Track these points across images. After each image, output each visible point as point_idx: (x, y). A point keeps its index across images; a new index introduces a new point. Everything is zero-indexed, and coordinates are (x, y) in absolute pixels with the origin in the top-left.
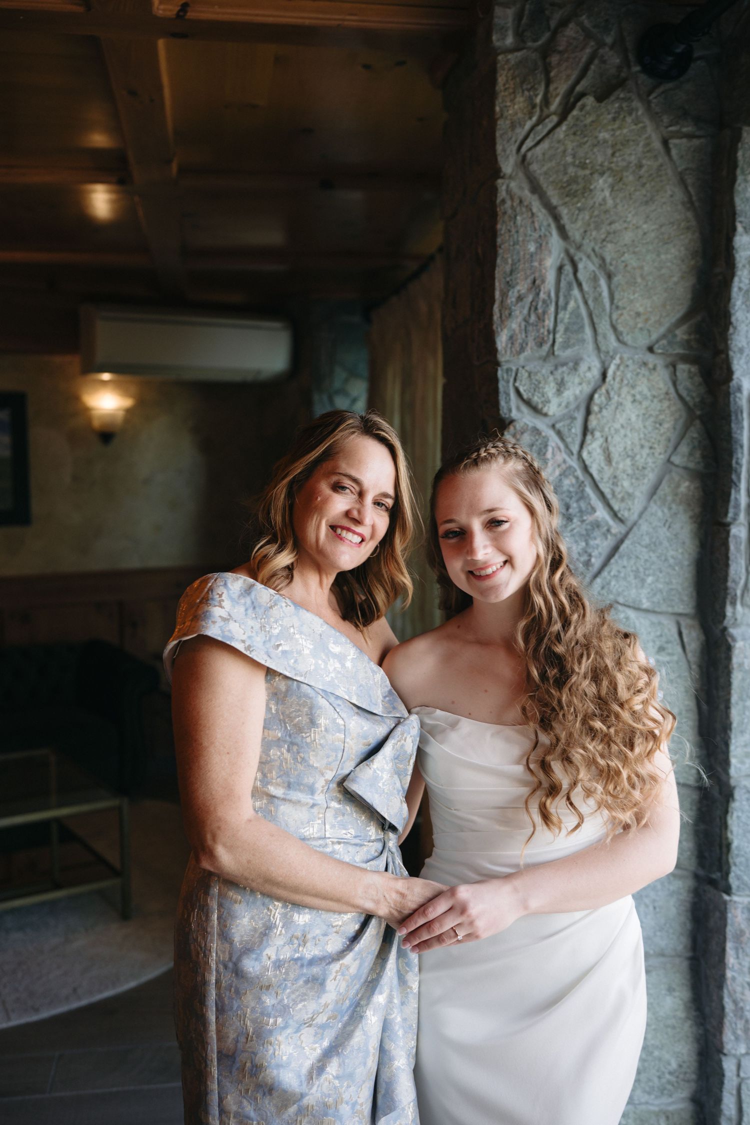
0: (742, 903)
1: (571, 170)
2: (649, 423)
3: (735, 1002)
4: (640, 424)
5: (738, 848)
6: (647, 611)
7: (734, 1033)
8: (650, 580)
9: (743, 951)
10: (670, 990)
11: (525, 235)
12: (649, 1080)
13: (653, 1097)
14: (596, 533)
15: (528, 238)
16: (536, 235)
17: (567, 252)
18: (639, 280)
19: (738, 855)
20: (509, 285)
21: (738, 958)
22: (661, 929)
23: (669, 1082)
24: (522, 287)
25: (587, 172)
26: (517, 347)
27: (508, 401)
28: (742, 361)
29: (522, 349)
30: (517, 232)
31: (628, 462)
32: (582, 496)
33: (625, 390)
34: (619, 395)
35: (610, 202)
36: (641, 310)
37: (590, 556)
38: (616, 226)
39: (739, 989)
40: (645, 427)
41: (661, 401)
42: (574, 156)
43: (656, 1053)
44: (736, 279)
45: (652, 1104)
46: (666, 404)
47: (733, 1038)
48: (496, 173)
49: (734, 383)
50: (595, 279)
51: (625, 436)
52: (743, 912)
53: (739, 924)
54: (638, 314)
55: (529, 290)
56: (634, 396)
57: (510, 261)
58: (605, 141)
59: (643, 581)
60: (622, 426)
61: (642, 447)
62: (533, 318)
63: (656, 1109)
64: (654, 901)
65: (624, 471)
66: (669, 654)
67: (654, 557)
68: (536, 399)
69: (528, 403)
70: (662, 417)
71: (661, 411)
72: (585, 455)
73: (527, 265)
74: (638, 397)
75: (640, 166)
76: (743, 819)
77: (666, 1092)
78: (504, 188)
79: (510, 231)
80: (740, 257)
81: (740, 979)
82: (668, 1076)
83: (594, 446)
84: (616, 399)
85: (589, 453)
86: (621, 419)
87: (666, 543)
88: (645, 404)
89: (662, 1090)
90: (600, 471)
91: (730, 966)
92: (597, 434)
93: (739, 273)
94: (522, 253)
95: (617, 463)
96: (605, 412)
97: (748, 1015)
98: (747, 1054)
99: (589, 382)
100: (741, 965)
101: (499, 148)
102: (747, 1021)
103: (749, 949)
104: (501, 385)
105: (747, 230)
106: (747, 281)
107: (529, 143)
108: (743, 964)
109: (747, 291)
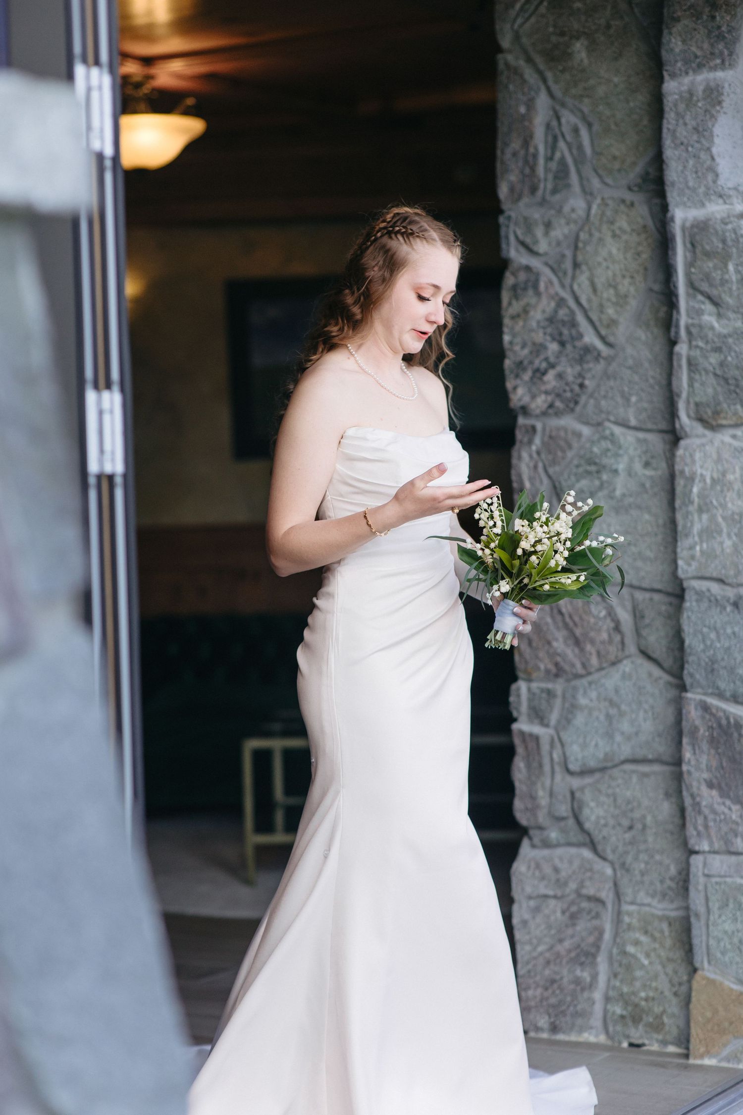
0: (695, 700)
1: (554, 39)
2: (629, 255)
3: (693, 796)
4: (621, 256)
5: (690, 646)
6: (636, 429)
7: (696, 829)
8: (634, 399)
9: (699, 748)
11: (517, 100)
12: (652, 883)
13: (656, 900)
14: (589, 357)
15: (519, 102)
16: (525, 99)
17: (554, 109)
18: (613, 127)
19: (690, 654)
20: (506, 144)
21: (695, 753)
22: (660, 735)
23: (670, 888)
24: (516, 144)
25: (566, 38)
26: (515, 196)
27: (508, 244)
28: (675, 194)
29: (520, 198)
30: (511, 98)
31: (612, 291)
32: (573, 324)
33: (605, 228)
34: (600, 231)
35: (586, 61)
36: (617, 153)
37: (584, 378)
38: (592, 82)
39: (695, 784)
40: (626, 259)
41: (639, 234)
42: (555, 26)
43: (658, 857)
44: (665, 121)
45: (655, 908)
46: (643, 236)
47: (695, 833)
48: (496, 49)
49: (669, 214)
50: (576, 130)
51: (608, 268)
52: (696, 709)
53: (693, 721)
54: (615, 158)
55: (521, 146)
56: (613, 231)
57: (505, 124)
58: (579, 9)
59: (628, 400)
60: (605, 260)
61: (624, 277)
62: (527, 171)
63: (660, 913)
64: (652, 707)
65: (609, 300)
66: (655, 469)
67: (636, 378)
68: (528, 240)
69: (523, 244)
70: (640, 248)
71: (639, 244)
72: (576, 287)
73: (519, 126)
74: (618, 232)
75: (608, 26)
76: (693, 618)
77: (667, 897)
78: (502, 60)
79: (504, 98)
80: (668, 101)
81: (696, 774)
82: (668, 882)
83: (583, 278)
84: (597, 235)
85: (579, 285)
86: (604, 253)
87: (647, 365)
88: (625, 237)
89: (664, 895)
90: (589, 300)
91: (686, 760)
92: (584, 267)
93: (666, 115)
94: (515, 115)
95: (602, 293)
96: (588, 248)
97: (706, 811)
98: (710, 852)
99: (575, 222)
100: (698, 760)
101: (497, 27)
102: (706, 818)
103: (705, 746)
104: (503, 232)
105: (673, 76)
106: (674, 122)
107: (519, 21)
108: (700, 760)
109: (674, 131)
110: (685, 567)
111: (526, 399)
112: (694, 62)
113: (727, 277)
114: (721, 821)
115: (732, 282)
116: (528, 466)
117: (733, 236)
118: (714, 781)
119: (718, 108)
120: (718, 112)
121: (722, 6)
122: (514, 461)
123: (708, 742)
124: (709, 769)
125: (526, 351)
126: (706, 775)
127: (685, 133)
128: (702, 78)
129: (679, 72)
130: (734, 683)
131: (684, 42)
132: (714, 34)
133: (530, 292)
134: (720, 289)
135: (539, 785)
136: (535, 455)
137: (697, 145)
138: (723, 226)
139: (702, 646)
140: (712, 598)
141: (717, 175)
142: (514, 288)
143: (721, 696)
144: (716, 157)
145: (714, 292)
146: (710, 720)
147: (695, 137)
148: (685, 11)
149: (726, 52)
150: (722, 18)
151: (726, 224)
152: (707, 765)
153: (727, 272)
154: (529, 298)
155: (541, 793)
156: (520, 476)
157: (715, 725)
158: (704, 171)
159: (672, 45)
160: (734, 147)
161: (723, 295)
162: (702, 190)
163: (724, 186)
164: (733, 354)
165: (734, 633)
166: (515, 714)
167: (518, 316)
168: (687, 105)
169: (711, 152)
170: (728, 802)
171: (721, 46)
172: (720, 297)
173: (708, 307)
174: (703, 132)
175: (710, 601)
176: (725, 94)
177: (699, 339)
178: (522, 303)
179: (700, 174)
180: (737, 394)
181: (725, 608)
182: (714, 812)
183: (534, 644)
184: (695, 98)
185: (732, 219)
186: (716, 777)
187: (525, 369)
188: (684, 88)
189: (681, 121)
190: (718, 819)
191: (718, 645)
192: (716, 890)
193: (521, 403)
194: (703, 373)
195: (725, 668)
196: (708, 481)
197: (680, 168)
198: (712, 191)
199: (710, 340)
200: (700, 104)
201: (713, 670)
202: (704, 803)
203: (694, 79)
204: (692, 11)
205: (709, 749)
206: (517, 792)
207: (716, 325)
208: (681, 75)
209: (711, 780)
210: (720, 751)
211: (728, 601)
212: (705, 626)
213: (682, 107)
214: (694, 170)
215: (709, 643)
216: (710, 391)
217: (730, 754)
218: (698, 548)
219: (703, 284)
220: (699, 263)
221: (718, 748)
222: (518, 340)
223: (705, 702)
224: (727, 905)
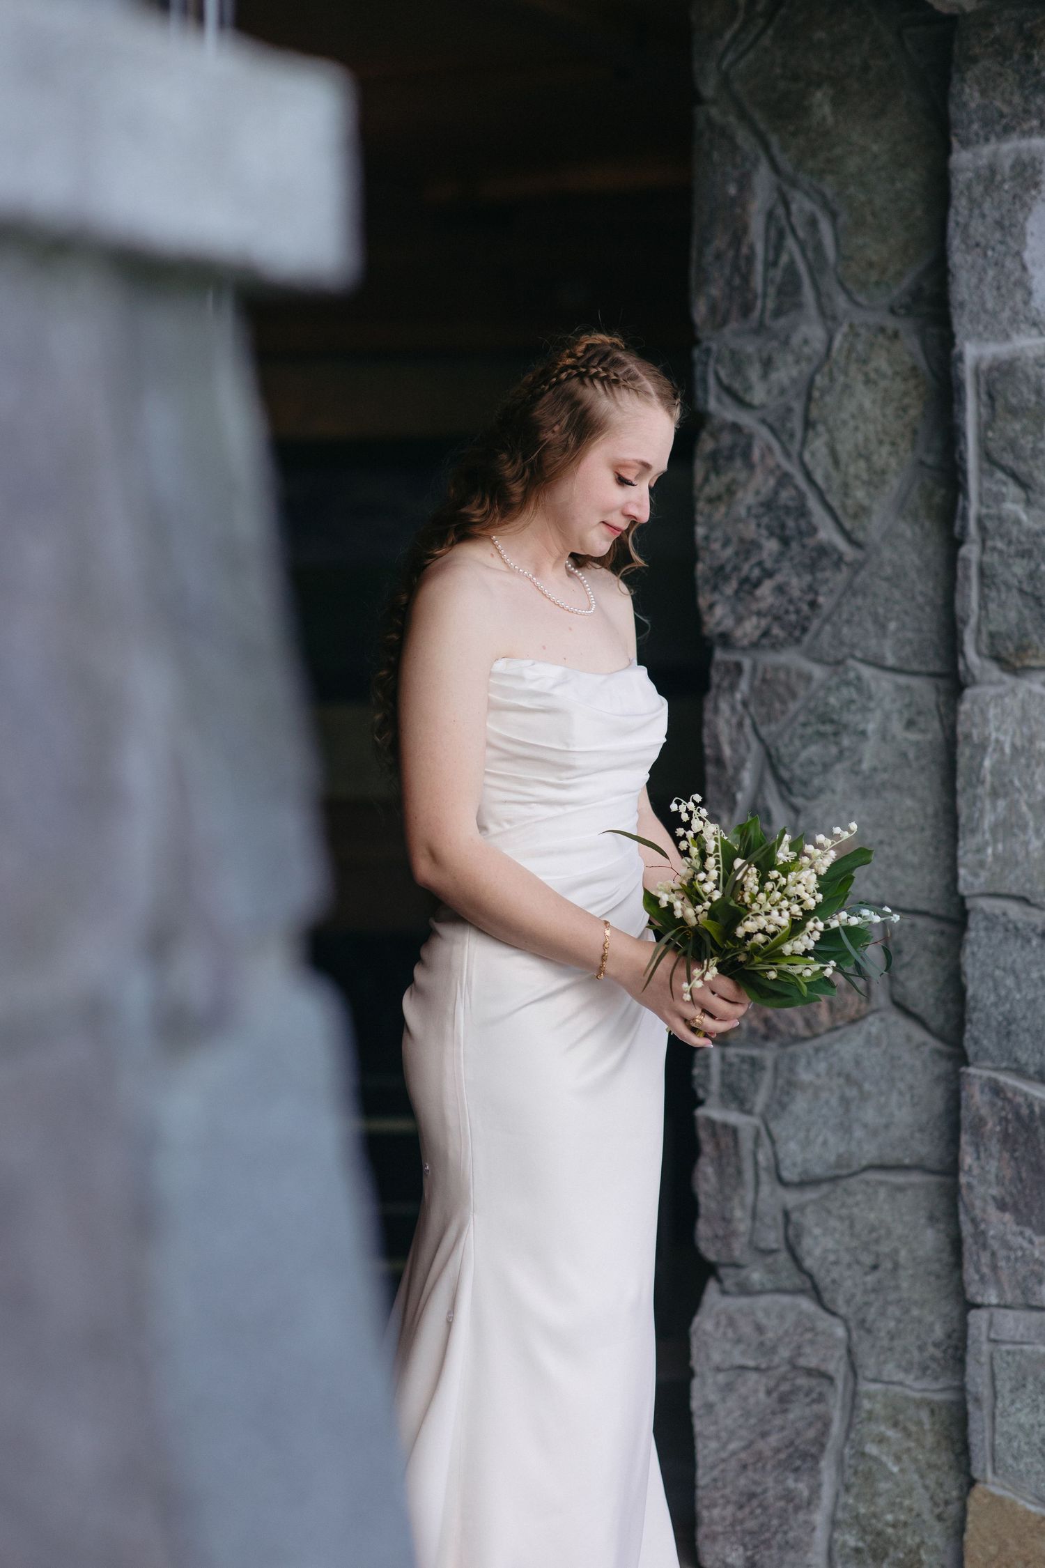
0: (980, 1077)
1: (782, 85)
2: (889, 411)
3: (974, 1221)
4: (878, 412)
5: (974, 997)
6: (894, 670)
7: (978, 1271)
8: (892, 626)
9: (986, 1150)
10: (932, 1219)
11: (724, 174)
12: (906, 1351)
13: (912, 1377)
14: (825, 562)
15: (727, 178)
16: (736, 173)
17: (779, 190)
18: (869, 218)
19: (975, 1009)
21: (978, 1158)
22: (921, 1130)
23: (933, 1358)
24: (720, 242)
25: (801, 85)
26: (718, 319)
27: (706, 390)
29: (725, 322)
30: (714, 172)
31: (862, 464)
32: (803, 512)
33: (853, 368)
34: (846, 374)
35: (830, 120)
36: (875, 258)
37: (816, 593)
38: (838, 151)
39: (978, 1203)
40: (884, 416)
41: (905, 380)
42: (784, 66)
43: (915, 1312)
44: (952, 212)
45: (910, 1388)
46: (912, 383)
47: (976, 1277)
48: (696, 98)
50: (813, 223)
51: (856, 429)
52: (982, 1092)
53: (978, 1109)
54: (871, 265)
55: (729, 245)
56: (866, 374)
58: (821, 42)
59: (883, 627)
60: (853, 416)
61: (881, 442)
62: (737, 281)
63: (917, 1395)
64: (911, 1088)
65: (857, 477)
66: (923, 731)
67: (897, 594)
68: (737, 385)
69: (729, 391)
70: (906, 401)
71: (905, 394)
72: (807, 457)
73: (726, 214)
74: (873, 375)
75: (867, 69)
76: (980, 955)
77: (929, 1372)
78: (703, 116)
79: (707, 172)
80: (958, 181)
81: (980, 1190)
82: (931, 1350)
83: (819, 444)
84: (841, 379)
85: (813, 454)
86: (851, 406)
87: (913, 575)
88: (883, 384)
89: (924, 1369)
90: (827, 478)
91: (966, 1168)
92: (821, 428)
93: (955, 202)
94: (720, 199)
95: (847, 466)
96: (828, 399)
97: (995, 1245)
98: (998, 1306)
99: (809, 359)
100: (983, 1168)
101: (696, 66)
102: (993, 1254)
103: (994, 1147)
104: (698, 369)
105: (966, 144)
106: (966, 212)
107: (730, 57)
108: (987, 1168)
109: (966, 226)
110: (970, 879)
111: (729, 623)
112: (998, 124)
113: (1041, 445)
114: (1016, 1259)
116: (728, 722)
118: (1008, 1199)
119: (1033, 192)
120: (1034, 198)
122: (708, 716)
123: (999, 1140)
124: (1000, 1181)
125: (729, 551)
126: (995, 1191)
127: (982, 229)
128: (1009, 148)
129: (975, 138)
131: (983, 93)
132: (1029, 82)
133: (738, 463)
134: (1031, 463)
135: (736, 1201)
136: (739, 707)
137: (1001, 248)
138: (1037, 369)
139: (992, 998)
140: (1011, 926)
141: (1030, 293)
142: (714, 456)
143: (1020, 1072)
144: (1029, 265)
145: (1022, 468)
146: (1003, 1108)
147: (998, 236)
148: (986, 46)
151: (1042, 366)
152: (997, 1176)
154: (737, 471)
155: (738, 1213)
156: (715, 737)
157: (1010, 1116)
158: (1011, 286)
159: (965, 98)
161: (1035, 473)
162: (1006, 314)
163: (1040, 309)
166: (701, 1093)
167: (719, 498)
168: (986, 189)
169: (1021, 259)
170: (1028, 1232)
172: (1031, 475)
173: (1012, 490)
174: (1008, 228)
175: (1007, 930)
176: (1043, 171)
177: (997, 538)
178: (726, 478)
179: (1004, 291)
181: (1029, 941)
182: (1007, 1245)
184: (999, 178)
186: (1011, 1195)
187: (727, 579)
188: (983, 162)
189: (976, 212)
190: (1013, 1257)
191: (1018, 996)
192: (1008, 1363)
193: (721, 629)
194: (1003, 588)
195: (1028, 1030)
196: (1007, 750)
197: (974, 281)
198: (1021, 317)
199: (1014, 539)
200: (1006, 187)
201: (1009, 1034)
202: (992, 1233)
203: (998, 149)
204: (997, 46)
205: (1000, 1152)
206: (702, 1211)
207: (1024, 517)
208: (978, 142)
209: (1003, 1199)
210: (1017, 1154)
211: (1034, 930)
212: (998, 967)
213: (978, 190)
214: (995, 284)
215: (1003, 993)
216: (1013, 615)
217: (1033, 1159)
218: (990, 851)
219: (1005, 455)
220: (1000, 424)
221: (1015, 1151)
222: (718, 534)
223: (996, 1081)
224: (1024, 1386)
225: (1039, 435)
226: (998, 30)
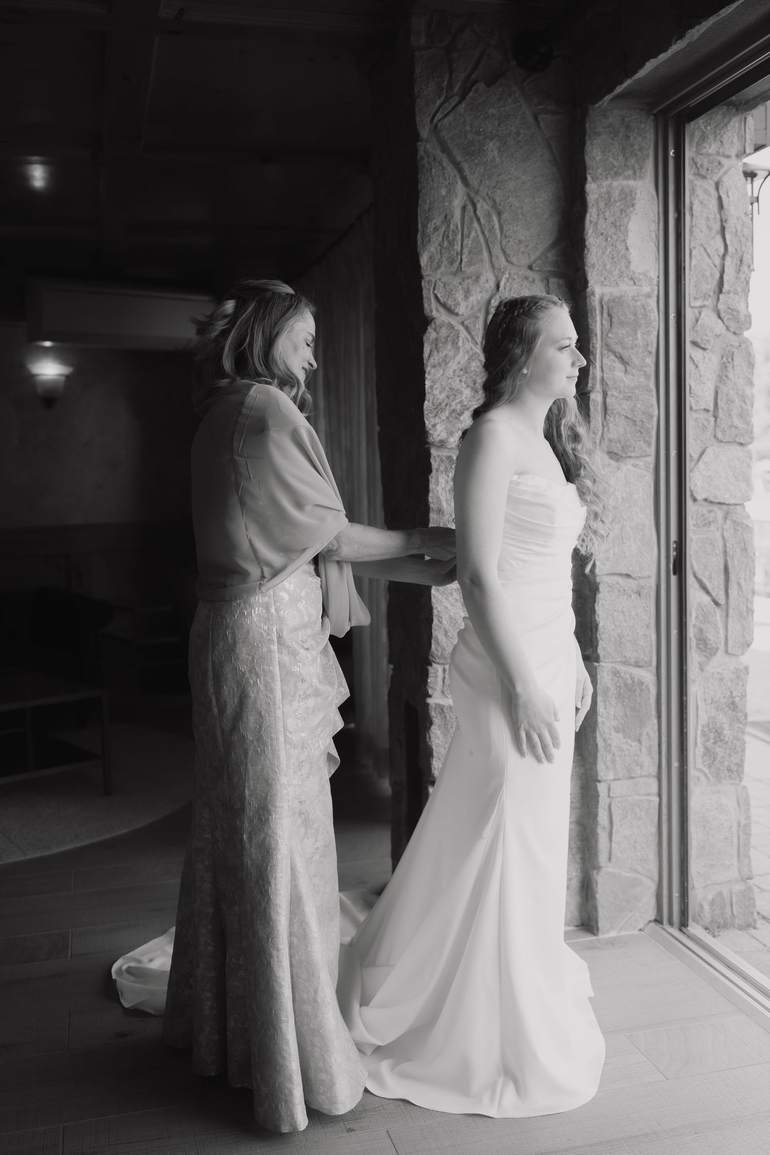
1: (470, 136)
3: (605, 740)
5: (603, 627)
7: (605, 764)
9: (610, 703)
11: (439, 183)
15: (440, 185)
16: (446, 183)
17: (469, 196)
19: (603, 633)
20: (429, 219)
21: (606, 708)
24: (437, 220)
25: (481, 137)
26: (435, 264)
27: (430, 305)
28: (594, 274)
29: (439, 266)
30: (433, 180)
35: (498, 160)
36: (522, 238)
38: (503, 177)
39: (607, 731)
42: (471, 126)
44: (588, 215)
47: (604, 767)
48: (416, 137)
49: (589, 290)
50: (489, 216)
52: (608, 675)
53: (606, 683)
54: (520, 242)
55: (443, 223)
57: (428, 201)
58: (493, 115)
62: (446, 244)
68: (449, 302)
69: (444, 305)
73: (440, 205)
75: (518, 134)
78: (422, 148)
79: (427, 180)
80: (590, 198)
81: (607, 724)
91: (601, 714)
93: (590, 210)
94: (436, 196)
97: (614, 750)
98: (615, 780)
99: (487, 291)
100: (608, 713)
101: (418, 119)
102: (614, 755)
103: (613, 702)
104: (425, 292)
105: (594, 179)
106: (596, 216)
107: (439, 116)
108: (610, 712)
109: (596, 223)
110: (601, 566)
111: (444, 435)
112: (612, 171)
113: (636, 342)
114: (625, 756)
115: (640, 346)
117: (642, 311)
118: (621, 727)
119: (632, 209)
120: (632, 212)
121: (634, 129)
122: (432, 486)
123: (615, 698)
124: (615, 718)
125: (443, 395)
126: (614, 723)
127: (604, 226)
128: (618, 184)
129: (600, 176)
130: (637, 652)
131: (603, 152)
132: (628, 150)
133: (449, 346)
134: (630, 351)
137: (615, 237)
138: (633, 302)
139: (612, 627)
140: (621, 589)
141: (629, 262)
142: (435, 341)
143: (626, 663)
144: (630, 248)
145: (625, 354)
146: (618, 681)
147: (613, 230)
148: (605, 128)
149: (637, 166)
150: (635, 138)
151: (636, 301)
152: (614, 716)
153: (637, 339)
154: (448, 350)
156: (438, 498)
157: (622, 685)
158: (619, 258)
159: (594, 154)
160: (642, 242)
161: (632, 357)
162: (616, 273)
163: (635, 271)
164: (640, 402)
165: (637, 615)
166: (430, 692)
167: (438, 365)
168: (606, 204)
169: (626, 243)
170: (629, 741)
171: (633, 161)
172: (630, 357)
173: (618, 365)
174: (619, 226)
175: (619, 591)
176: (637, 198)
177: (613, 390)
178: (442, 355)
179: (616, 259)
180: (641, 433)
181: (631, 596)
182: (621, 750)
183: (450, 634)
184: (612, 199)
185: (641, 297)
186: (622, 724)
187: (443, 410)
188: (604, 190)
189: (602, 216)
190: (623, 754)
191: (625, 625)
192: (619, 807)
193: (440, 438)
194: (617, 416)
195: (630, 641)
196: (620, 500)
197: (600, 253)
198: (625, 275)
199: (622, 391)
200: (617, 204)
201: (621, 643)
202: (614, 744)
203: (611, 184)
204: (610, 129)
205: (616, 703)
206: (435, 754)
207: (625, 379)
208: (602, 179)
209: (618, 726)
210: (624, 704)
211: (632, 591)
212: (615, 611)
213: (602, 205)
214: (611, 256)
215: (617, 623)
216: (621, 430)
217: (632, 705)
218: (611, 552)
219: (617, 346)
220: (614, 329)
221: (624, 702)
222: (437, 385)
223: (616, 669)
224: (626, 817)
225: (635, 337)
226: (611, 120)
